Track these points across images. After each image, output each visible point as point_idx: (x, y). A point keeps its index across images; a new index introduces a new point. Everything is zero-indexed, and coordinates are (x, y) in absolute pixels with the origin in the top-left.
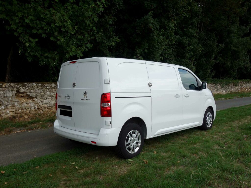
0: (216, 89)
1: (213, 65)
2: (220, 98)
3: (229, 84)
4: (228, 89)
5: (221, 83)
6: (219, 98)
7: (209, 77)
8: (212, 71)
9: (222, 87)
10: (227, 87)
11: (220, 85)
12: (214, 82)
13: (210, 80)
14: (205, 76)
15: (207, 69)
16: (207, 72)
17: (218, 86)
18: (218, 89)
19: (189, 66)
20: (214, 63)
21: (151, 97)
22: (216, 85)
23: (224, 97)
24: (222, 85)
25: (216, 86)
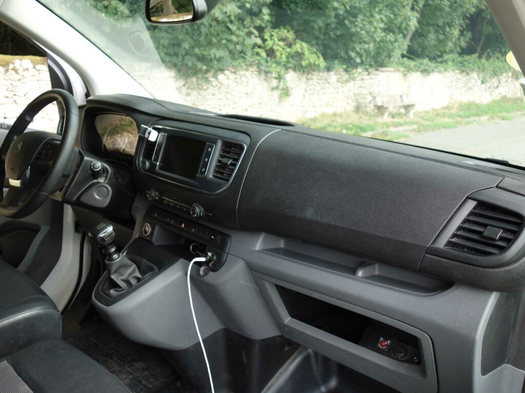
0: (465, 87)
1: (468, 15)
2: (477, 115)
3: (502, 73)
4: (497, 87)
5: (482, 69)
6: (473, 115)
7: (451, 52)
8: (462, 33)
9: (482, 83)
10: (496, 84)
11: (478, 75)
12: (464, 66)
13: (453, 61)
14: (442, 49)
15: (450, 26)
16: (449, 36)
17: (473, 78)
18: (470, 88)
19: (399, 10)
20: (474, 6)
22: (468, 74)
23: (486, 113)
24: (484, 78)
25: (467, 80)
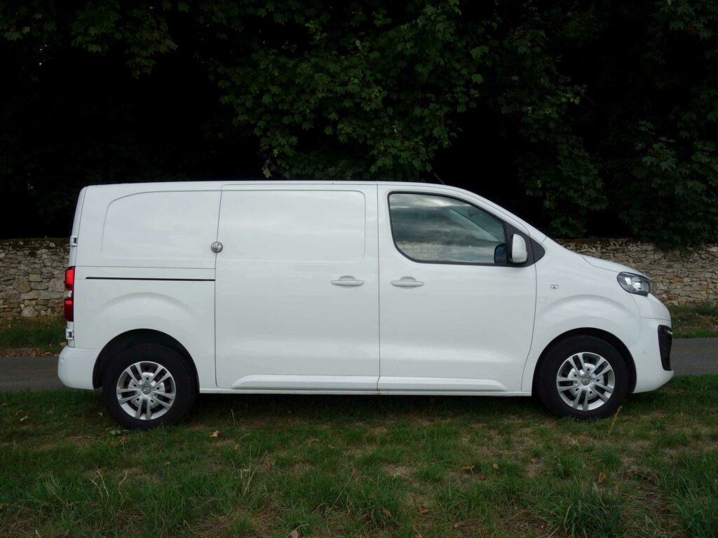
21: (214, 280)
